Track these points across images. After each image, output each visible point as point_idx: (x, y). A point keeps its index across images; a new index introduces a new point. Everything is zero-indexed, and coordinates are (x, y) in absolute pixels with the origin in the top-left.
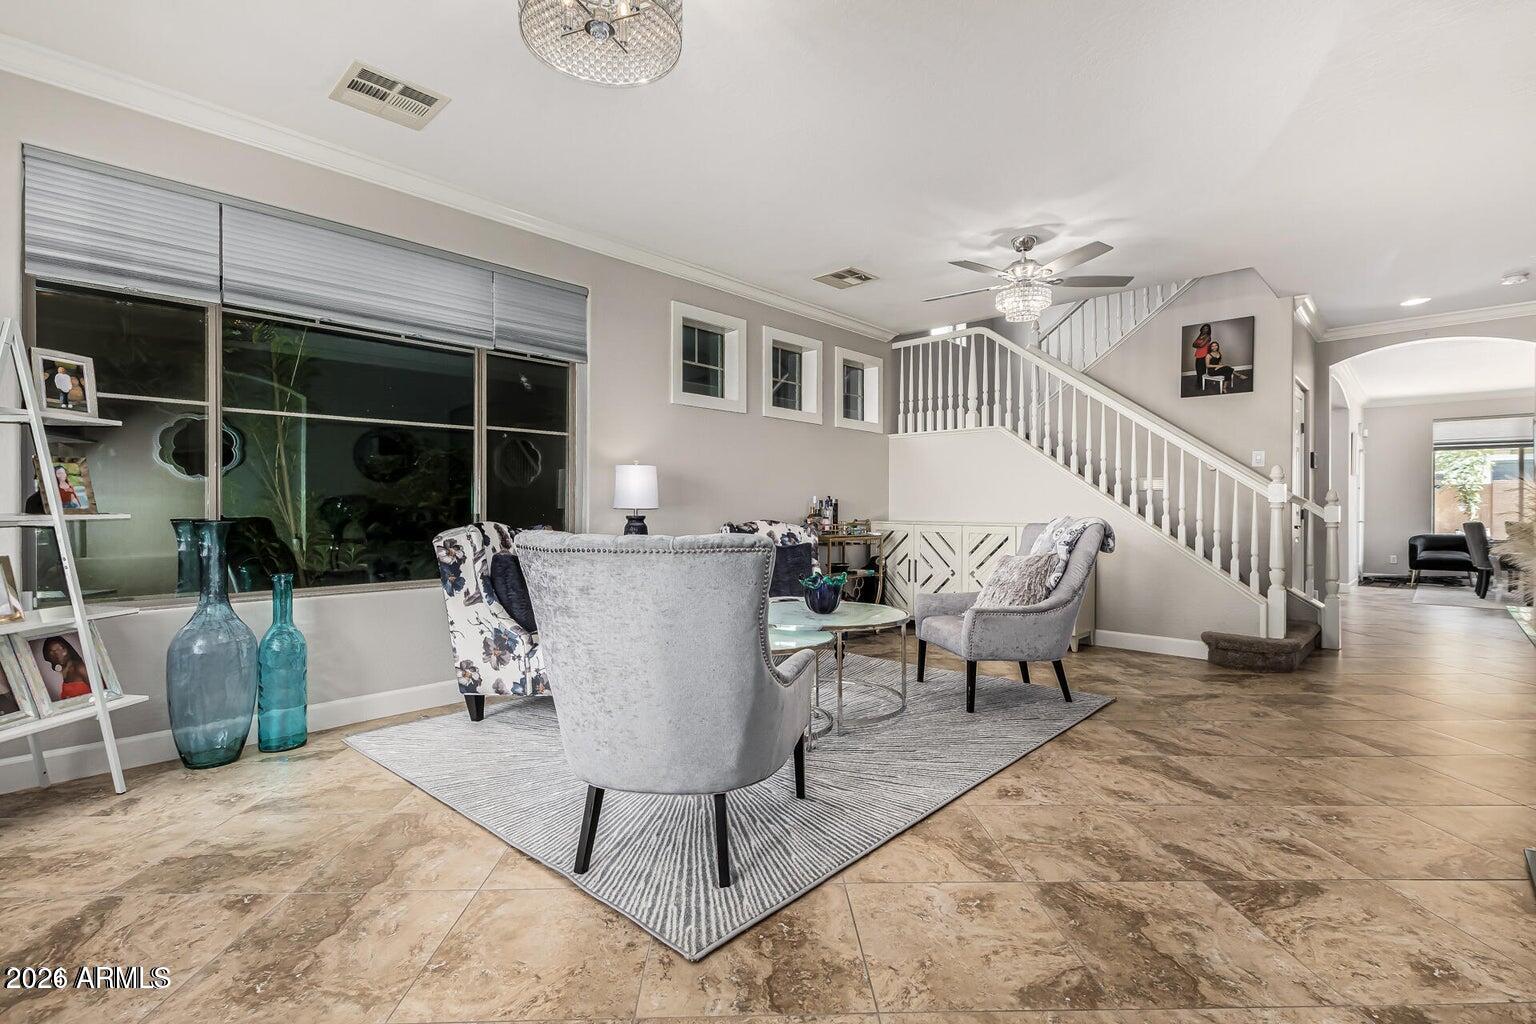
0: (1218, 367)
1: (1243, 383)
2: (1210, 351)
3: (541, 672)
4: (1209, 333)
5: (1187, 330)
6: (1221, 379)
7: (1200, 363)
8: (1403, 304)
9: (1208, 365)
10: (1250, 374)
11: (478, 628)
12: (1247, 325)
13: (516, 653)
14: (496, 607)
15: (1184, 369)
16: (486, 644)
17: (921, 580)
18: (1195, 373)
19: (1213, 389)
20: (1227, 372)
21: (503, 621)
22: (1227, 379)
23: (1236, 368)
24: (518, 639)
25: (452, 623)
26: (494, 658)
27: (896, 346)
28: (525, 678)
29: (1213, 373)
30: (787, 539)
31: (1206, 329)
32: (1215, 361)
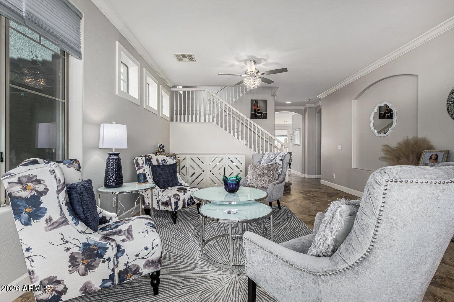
0: (259, 112)
1: (265, 117)
2: (257, 107)
3: (130, 265)
4: (257, 102)
5: (252, 101)
6: (260, 115)
7: (255, 110)
8: (287, 103)
9: (257, 111)
10: (266, 114)
11: (62, 248)
12: (265, 101)
13: (106, 257)
14: (82, 226)
15: (251, 111)
16: (73, 258)
17: (191, 174)
18: (254, 113)
19: (258, 117)
20: (261, 113)
21: (91, 236)
22: (261, 115)
23: (263, 113)
24: (108, 246)
25: (28, 250)
26: (82, 267)
27: (172, 89)
28: (114, 274)
29: (258, 113)
30: (163, 162)
31: (257, 101)
32: (259, 110)
